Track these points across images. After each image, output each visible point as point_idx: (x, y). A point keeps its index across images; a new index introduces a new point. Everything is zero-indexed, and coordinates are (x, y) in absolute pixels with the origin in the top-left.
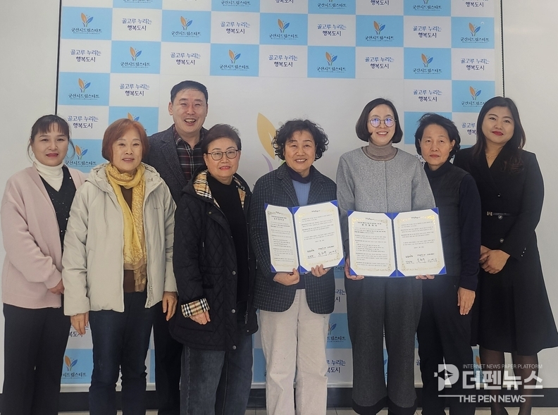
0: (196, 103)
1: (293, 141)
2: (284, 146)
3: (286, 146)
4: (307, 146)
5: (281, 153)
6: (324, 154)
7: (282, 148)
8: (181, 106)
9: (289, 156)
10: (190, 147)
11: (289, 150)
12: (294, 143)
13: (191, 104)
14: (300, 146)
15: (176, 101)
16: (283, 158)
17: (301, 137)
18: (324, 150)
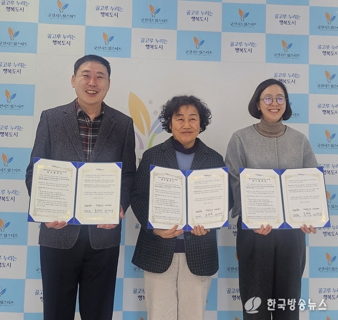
0: (98, 75)
1: (180, 115)
2: (171, 120)
3: (173, 120)
4: (193, 119)
5: (167, 127)
6: (208, 127)
7: (168, 123)
8: (83, 77)
9: (176, 129)
10: (90, 119)
11: (176, 123)
12: (181, 117)
13: (93, 76)
14: (186, 120)
15: (79, 72)
16: (170, 131)
17: (188, 112)
18: (208, 123)
